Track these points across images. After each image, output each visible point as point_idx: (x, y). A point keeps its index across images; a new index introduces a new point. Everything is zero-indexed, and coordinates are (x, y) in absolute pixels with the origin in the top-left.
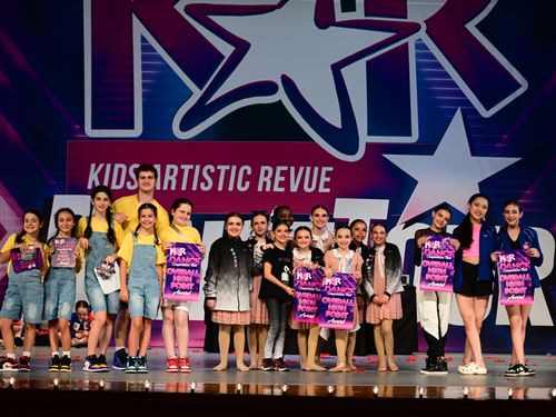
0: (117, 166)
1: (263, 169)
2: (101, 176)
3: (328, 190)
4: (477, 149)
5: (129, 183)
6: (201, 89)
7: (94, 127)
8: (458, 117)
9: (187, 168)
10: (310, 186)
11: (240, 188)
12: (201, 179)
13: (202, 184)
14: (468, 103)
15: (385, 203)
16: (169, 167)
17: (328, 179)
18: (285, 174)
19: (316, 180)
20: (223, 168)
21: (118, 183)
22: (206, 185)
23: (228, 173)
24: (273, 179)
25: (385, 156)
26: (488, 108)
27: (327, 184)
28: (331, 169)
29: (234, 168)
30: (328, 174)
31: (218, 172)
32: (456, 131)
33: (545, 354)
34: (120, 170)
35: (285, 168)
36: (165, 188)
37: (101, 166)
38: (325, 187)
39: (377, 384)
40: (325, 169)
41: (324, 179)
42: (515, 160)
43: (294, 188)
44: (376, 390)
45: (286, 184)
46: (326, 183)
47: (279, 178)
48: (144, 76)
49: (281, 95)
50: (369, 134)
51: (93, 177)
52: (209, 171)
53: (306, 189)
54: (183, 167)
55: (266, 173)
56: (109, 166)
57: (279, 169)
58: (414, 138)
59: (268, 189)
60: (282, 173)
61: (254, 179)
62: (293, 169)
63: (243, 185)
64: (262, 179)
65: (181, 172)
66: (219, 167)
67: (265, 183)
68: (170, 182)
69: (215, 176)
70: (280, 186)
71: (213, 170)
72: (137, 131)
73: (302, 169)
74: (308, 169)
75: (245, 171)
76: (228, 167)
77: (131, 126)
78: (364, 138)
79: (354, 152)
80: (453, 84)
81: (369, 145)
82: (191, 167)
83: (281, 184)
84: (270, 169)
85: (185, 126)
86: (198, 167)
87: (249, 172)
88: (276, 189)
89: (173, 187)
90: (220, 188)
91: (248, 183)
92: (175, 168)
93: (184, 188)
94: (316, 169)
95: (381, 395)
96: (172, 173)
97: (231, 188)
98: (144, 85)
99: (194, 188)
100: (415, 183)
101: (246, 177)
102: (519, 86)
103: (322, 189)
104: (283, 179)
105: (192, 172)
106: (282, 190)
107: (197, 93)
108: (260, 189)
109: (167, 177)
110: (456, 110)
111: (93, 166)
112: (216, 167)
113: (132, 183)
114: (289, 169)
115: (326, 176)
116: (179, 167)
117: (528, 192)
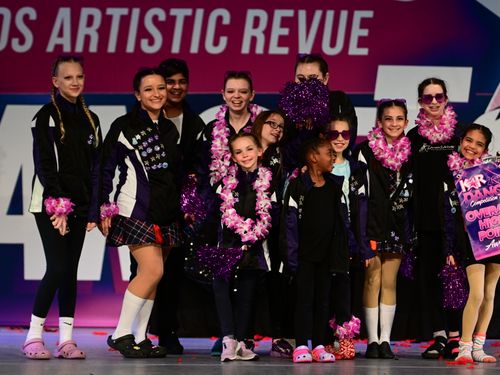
1: (251, 14)
3: (364, 52)
5: (15, 41)
9: (116, 13)
10: (333, 44)
11: (211, 49)
12: (143, 33)
13: (144, 43)
15: (466, 73)
16: (85, 12)
17: (365, 33)
18: (290, 23)
19: (345, 33)
20: (180, 14)
22: (151, 42)
23: (189, 22)
24: (268, 33)
27: (362, 42)
28: (369, 14)
29: (200, 13)
30: (364, 23)
31: (172, 20)
34: (1, 18)
35: (289, 13)
36: (79, 48)
38: (360, 45)
40: (359, 15)
41: (358, 32)
43: (305, 48)
45: (290, 41)
46: (360, 38)
47: (278, 31)
52: (155, 19)
53: (327, 50)
54: (110, 11)
55: (256, 22)
57: (279, 14)
59: (259, 50)
60: (285, 22)
61: (234, 32)
62: (302, 14)
63: (216, 43)
64: (249, 31)
65: (107, 21)
66: (174, 12)
67: (254, 40)
68: (87, 39)
69: (166, 27)
70: (279, 45)
71: (162, 16)
73: (318, 14)
74: (330, 14)
75: (220, 19)
76: (188, 12)
82: (125, 11)
83: (282, 41)
84: (263, 15)
86: (136, 12)
87: (226, 21)
88: (274, 49)
89: (93, 48)
91: (224, 41)
92: (97, 13)
93: (112, 48)
94: (344, 14)
96: (90, 22)
97: (194, 49)
99: (130, 48)
101: (221, 30)
103: (354, 50)
104: (285, 32)
105: (125, 21)
106: (285, 51)
108: (245, 49)
109: (83, 30)
112: (167, 12)
113: (22, 41)
114: (296, 15)
115: (362, 27)
116: (103, 12)
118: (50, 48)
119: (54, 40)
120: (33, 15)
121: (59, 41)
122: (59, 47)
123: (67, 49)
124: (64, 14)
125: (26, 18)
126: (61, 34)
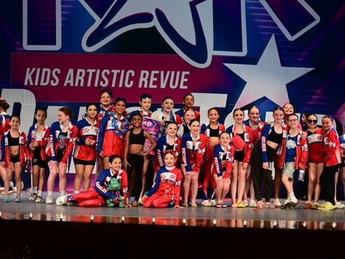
0: (44, 70)
1: (143, 72)
2: (34, 76)
3: (186, 87)
4: (285, 62)
5: (52, 82)
6: (101, 18)
7: (29, 43)
8: (273, 39)
9: (91, 71)
10: (174, 84)
11: (127, 85)
12: (101, 79)
13: (101, 83)
14: (279, 31)
15: (225, 96)
16: (79, 71)
17: (186, 80)
18: (157, 76)
19: (179, 80)
20: (115, 72)
21: (45, 81)
22: (104, 83)
23: (119, 75)
24: (149, 80)
25: (226, 65)
26: (292, 35)
27: (185, 84)
28: (188, 73)
29: (123, 71)
30: (186, 76)
31: (112, 74)
32: (271, 51)
34: (46, 72)
35: (157, 72)
36: (76, 85)
37: (34, 69)
38: (184, 85)
39: (215, 218)
40: (184, 73)
41: (183, 80)
42: (310, 69)
43: (163, 86)
44: (215, 222)
45: (157, 83)
46: (184, 82)
47: (153, 79)
48: (63, 9)
49: (155, 23)
50: (214, 50)
51: (28, 77)
52: (106, 73)
53: (171, 86)
54: (88, 70)
55: (145, 75)
56: (39, 70)
57: (153, 72)
58: (244, 53)
59: (146, 86)
61: (136, 79)
62: (162, 73)
63: (129, 83)
64: (142, 79)
65: (87, 74)
66: (113, 71)
67: (143, 82)
68: (80, 81)
69: (110, 77)
70: (153, 84)
71: (108, 73)
72: (58, 46)
73: (168, 73)
74: (173, 73)
75: (130, 74)
76: (119, 71)
77: (54, 43)
78: (211, 52)
79: (203, 61)
80: (270, 18)
81: (214, 57)
82: (94, 71)
84: (147, 73)
85: (90, 43)
86: (98, 71)
87: (133, 75)
88: (151, 86)
89: (82, 85)
90: (113, 85)
91: (132, 82)
92: (83, 71)
93: (89, 85)
94: (178, 73)
95: (219, 225)
96: (81, 73)
97: (120, 85)
98: (63, 16)
99: (96, 85)
100: (246, 83)
101: (131, 78)
102: (314, 20)
103: (182, 87)
104: (156, 79)
105: (94, 74)
106: (155, 87)
107: (98, 21)
108: (140, 86)
109: (78, 78)
110: (271, 35)
111: (28, 69)
112: (110, 71)
113: (55, 82)
114: (160, 73)
115: (185, 78)
116: (86, 71)
117: (319, 91)
118: (65, 85)
119: (67, 82)
120: (59, 71)
121: (69, 82)
122: (69, 84)
123: (72, 85)
124: (71, 71)
125: (56, 72)
126: (69, 79)
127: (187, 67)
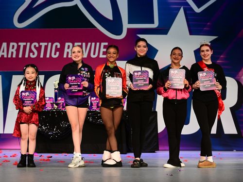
1: (67, 44)
3: (105, 56)
4: (192, 32)
8: (182, 12)
9: (22, 44)
10: (94, 54)
11: (53, 56)
12: (31, 51)
13: (31, 54)
14: (187, 4)
16: (12, 44)
17: (105, 50)
19: (98, 50)
20: (43, 44)
22: (34, 54)
23: (46, 47)
25: (138, 35)
26: (199, 7)
28: (106, 44)
29: (50, 44)
30: (105, 47)
31: (40, 47)
32: (181, 20)
33: (233, 150)
35: (80, 44)
36: (10, 56)
38: (103, 54)
40: (103, 44)
41: (103, 50)
42: (216, 37)
43: (85, 55)
46: (104, 52)
49: (77, 2)
50: (129, 23)
52: (35, 46)
53: (92, 56)
54: (20, 44)
55: (69, 47)
57: (76, 44)
58: (156, 25)
59: (69, 56)
61: (61, 50)
62: (84, 44)
63: (55, 54)
64: (66, 50)
65: (19, 47)
66: (41, 44)
67: (68, 53)
68: (12, 53)
69: (39, 49)
71: (37, 46)
73: (89, 44)
74: (93, 44)
75: (56, 46)
76: (46, 44)
78: (126, 25)
79: (120, 33)
81: (129, 30)
82: (25, 44)
84: (71, 44)
85: (21, 19)
86: (28, 44)
87: (59, 47)
89: (14, 56)
90: (42, 56)
91: (58, 53)
92: (15, 44)
93: (20, 56)
94: (98, 44)
96: (13, 47)
97: (48, 56)
99: (27, 56)
100: (157, 51)
101: (57, 50)
103: (101, 56)
105: (25, 47)
108: (65, 56)
109: (11, 50)
110: (181, 8)
112: (39, 44)
114: (82, 44)
115: (104, 48)
116: (18, 44)
117: (222, 56)
121: (3, 54)
122: (3, 56)
123: (5, 56)
124: (4, 45)
126: (3, 52)
127: (105, 38)
